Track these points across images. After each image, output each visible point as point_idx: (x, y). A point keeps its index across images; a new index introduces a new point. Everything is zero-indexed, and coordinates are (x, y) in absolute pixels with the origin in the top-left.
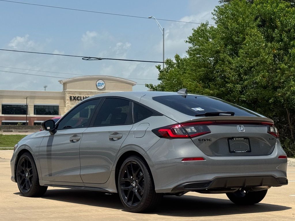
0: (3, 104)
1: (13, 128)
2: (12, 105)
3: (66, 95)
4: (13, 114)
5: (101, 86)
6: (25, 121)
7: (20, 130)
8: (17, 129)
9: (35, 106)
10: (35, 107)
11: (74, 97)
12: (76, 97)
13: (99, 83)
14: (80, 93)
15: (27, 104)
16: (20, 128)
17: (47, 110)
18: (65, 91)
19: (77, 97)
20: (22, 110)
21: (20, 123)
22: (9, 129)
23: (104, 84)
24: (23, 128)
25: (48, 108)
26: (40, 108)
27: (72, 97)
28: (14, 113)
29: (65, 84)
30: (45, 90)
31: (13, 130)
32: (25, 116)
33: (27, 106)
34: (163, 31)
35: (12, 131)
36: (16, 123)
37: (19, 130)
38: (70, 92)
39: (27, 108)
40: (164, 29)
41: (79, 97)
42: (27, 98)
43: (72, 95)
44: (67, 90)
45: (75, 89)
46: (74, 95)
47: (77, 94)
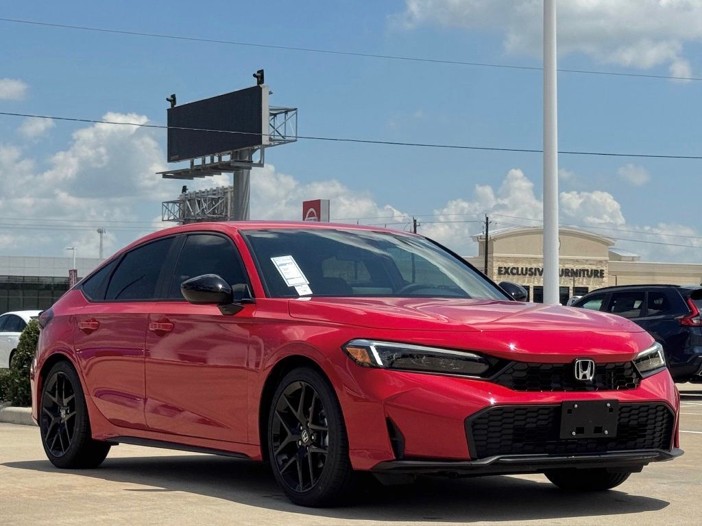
11: (505, 267)
12: (509, 268)
14: (516, 260)
19: (511, 268)
27: (502, 267)
38: (500, 260)
41: (515, 268)
43: (502, 265)
44: (494, 255)
45: (508, 253)
46: (506, 265)
47: (511, 262)
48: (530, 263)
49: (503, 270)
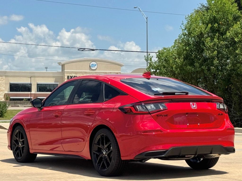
0: (11, 83)
1: (20, 104)
2: (19, 84)
3: (64, 75)
4: (19, 91)
5: (94, 67)
6: (30, 98)
7: (26, 105)
8: (22, 104)
9: (38, 84)
10: (38, 86)
11: (71, 76)
13: (92, 64)
14: (76, 73)
15: (31, 82)
16: (25, 103)
17: (48, 88)
18: (63, 71)
19: (74, 76)
20: (27, 88)
21: (25, 99)
22: (16, 104)
23: (97, 65)
24: (27, 103)
25: (49, 86)
26: (42, 86)
27: (69, 76)
28: (21, 90)
29: (63, 66)
30: (47, 71)
31: (20, 105)
32: (30, 93)
33: (31, 84)
34: (147, 19)
35: (18, 106)
36: (22, 99)
37: (24, 105)
38: (68, 73)
39: (31, 87)
40: (147, 17)
41: (75, 76)
42: (31, 78)
43: (69, 75)
44: (65, 71)
45: (72, 70)
46: (71, 75)
47: (74, 74)
48: (83, 74)
49: (70, 77)
